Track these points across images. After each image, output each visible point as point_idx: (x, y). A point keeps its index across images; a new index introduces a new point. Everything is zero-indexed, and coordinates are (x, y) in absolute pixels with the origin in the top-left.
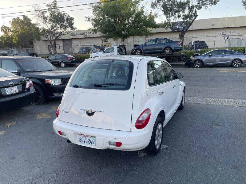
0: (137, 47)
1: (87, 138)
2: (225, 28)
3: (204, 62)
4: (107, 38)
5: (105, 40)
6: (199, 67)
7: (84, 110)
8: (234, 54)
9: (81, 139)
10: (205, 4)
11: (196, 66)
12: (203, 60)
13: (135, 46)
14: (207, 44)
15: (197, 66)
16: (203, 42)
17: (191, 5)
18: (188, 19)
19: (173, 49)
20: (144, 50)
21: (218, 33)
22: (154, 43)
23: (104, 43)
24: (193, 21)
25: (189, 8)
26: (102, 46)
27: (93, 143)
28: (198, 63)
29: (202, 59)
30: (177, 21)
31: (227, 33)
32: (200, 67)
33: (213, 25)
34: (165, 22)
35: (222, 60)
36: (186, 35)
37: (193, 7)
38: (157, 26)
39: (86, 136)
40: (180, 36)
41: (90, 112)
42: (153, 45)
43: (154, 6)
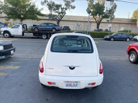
0: (35, 27)
1: (72, 84)
2: (78, 21)
4: (9, 18)
5: (7, 20)
7: (68, 66)
9: (67, 85)
10: (69, 8)
13: (34, 25)
14: (70, 28)
16: (68, 27)
17: (62, 7)
18: (61, 14)
19: (57, 29)
20: (40, 29)
21: (75, 23)
22: (46, 25)
23: (7, 21)
24: (64, 16)
25: (61, 8)
26: (5, 23)
27: (76, 85)
30: (56, 14)
31: (79, 23)
33: (69, 19)
34: (50, 14)
36: (61, 22)
37: (64, 8)
38: (43, 15)
39: (71, 82)
40: (57, 23)
41: (72, 67)
42: (45, 26)
43: (42, 3)
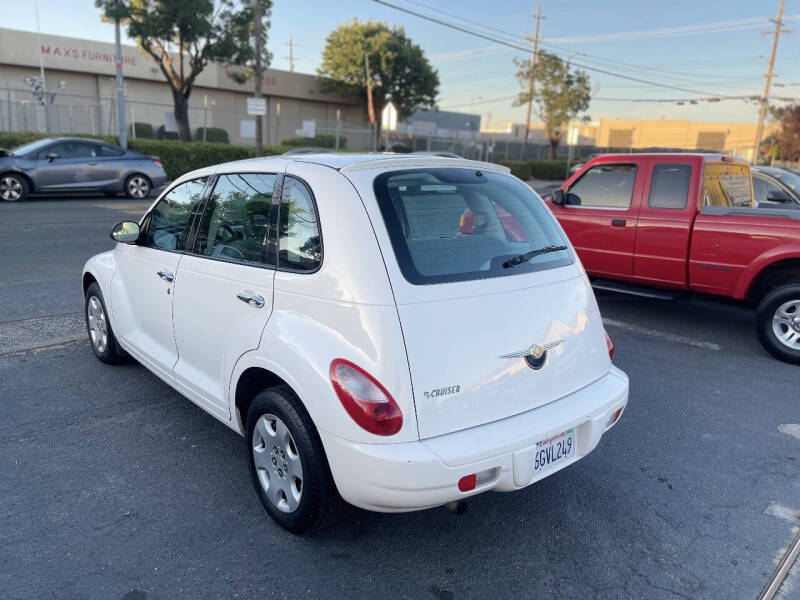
3: (35, 181)
6: (18, 201)
8: (125, 156)
9: (538, 457)
11: (7, 194)
12: (30, 174)
15: (11, 196)
28: (13, 183)
29: (27, 170)
32: (22, 200)
35: (94, 177)
41: (537, 355)
